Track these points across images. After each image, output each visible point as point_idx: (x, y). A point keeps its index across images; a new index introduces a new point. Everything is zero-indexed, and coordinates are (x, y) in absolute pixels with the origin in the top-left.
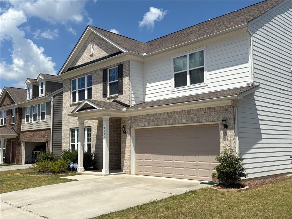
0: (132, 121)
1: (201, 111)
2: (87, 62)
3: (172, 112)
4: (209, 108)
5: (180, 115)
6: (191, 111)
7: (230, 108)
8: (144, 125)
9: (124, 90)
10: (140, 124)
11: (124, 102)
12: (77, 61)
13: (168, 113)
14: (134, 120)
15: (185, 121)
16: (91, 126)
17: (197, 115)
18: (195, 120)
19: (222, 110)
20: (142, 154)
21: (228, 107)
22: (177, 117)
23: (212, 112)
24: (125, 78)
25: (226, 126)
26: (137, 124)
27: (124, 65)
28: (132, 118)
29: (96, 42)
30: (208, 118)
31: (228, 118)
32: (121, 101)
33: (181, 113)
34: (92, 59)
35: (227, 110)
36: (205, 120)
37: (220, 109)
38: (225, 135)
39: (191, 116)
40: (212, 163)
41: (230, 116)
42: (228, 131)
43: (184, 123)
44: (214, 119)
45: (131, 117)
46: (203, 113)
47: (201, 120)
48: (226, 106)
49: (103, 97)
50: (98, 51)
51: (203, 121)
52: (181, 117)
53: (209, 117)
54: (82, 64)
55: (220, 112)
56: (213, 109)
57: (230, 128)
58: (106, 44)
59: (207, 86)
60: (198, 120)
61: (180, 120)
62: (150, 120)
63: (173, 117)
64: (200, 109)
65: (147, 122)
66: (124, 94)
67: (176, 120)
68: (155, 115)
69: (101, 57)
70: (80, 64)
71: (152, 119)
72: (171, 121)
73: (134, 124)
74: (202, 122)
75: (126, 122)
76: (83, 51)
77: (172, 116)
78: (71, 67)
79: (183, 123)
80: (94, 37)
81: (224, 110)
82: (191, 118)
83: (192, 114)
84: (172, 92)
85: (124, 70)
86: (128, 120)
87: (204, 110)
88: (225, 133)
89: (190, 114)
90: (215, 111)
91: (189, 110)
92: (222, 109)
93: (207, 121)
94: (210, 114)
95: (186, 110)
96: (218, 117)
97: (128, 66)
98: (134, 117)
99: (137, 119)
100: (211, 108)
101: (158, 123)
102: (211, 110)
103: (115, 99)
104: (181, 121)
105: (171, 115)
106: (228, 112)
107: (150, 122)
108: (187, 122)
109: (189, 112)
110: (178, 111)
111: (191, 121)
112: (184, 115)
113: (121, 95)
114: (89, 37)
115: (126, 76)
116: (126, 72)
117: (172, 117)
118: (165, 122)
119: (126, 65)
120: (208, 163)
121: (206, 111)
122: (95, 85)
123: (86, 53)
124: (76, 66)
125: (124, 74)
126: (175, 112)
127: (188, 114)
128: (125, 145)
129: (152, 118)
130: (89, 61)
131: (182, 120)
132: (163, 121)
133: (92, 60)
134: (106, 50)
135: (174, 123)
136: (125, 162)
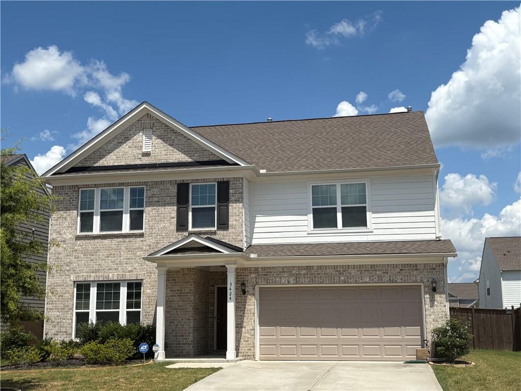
0: (258, 275)
1: (394, 267)
2: (132, 163)
3: (343, 266)
4: (408, 265)
5: (358, 271)
6: (377, 267)
7: (439, 266)
8: (286, 282)
9: (230, 223)
10: (277, 279)
11: (231, 243)
12: (102, 157)
13: (335, 267)
14: (264, 273)
15: (368, 280)
16: (142, 280)
17: (387, 273)
18: (386, 278)
19: (427, 269)
20: (275, 327)
21: (436, 266)
22: (354, 273)
23: (412, 270)
24: (234, 205)
25: (434, 290)
26: (272, 280)
27: (231, 183)
28: (259, 269)
29: (158, 133)
30: (406, 278)
31: (437, 280)
32: (224, 241)
33: (360, 268)
34: (146, 161)
35: (434, 269)
36: (402, 279)
37: (425, 267)
38: (432, 300)
39: (378, 273)
40: (406, 337)
41: (440, 278)
42: (436, 296)
43: (366, 281)
44: (416, 280)
45: (256, 269)
46: (398, 270)
47: (395, 279)
48: (433, 264)
49: (177, 230)
50: (165, 150)
51: (398, 281)
52: (361, 273)
53: (407, 276)
54: (116, 164)
55: (425, 271)
56: (413, 266)
57: (440, 292)
58: (186, 142)
59: (372, 232)
60: (390, 280)
61: (359, 278)
62: (300, 274)
63: (345, 273)
64: (394, 265)
65: (294, 278)
66: (230, 230)
67: (350, 278)
68: (309, 268)
69: (171, 161)
70: (111, 164)
71: (304, 274)
72: (342, 278)
73: (264, 279)
74: (396, 282)
75: (246, 275)
76: (119, 143)
77: (344, 271)
78: (80, 165)
79: (364, 283)
80: (153, 124)
81: (430, 269)
82: (378, 277)
83: (379, 270)
84: (308, 234)
85: (231, 191)
86: (251, 273)
87: (400, 267)
88: (433, 298)
89: (376, 270)
90: (416, 270)
91: (374, 265)
92: (427, 267)
93: (405, 281)
94: (410, 272)
95: (368, 265)
96: (422, 278)
97: (240, 187)
98: (264, 269)
99: (271, 272)
100: (410, 264)
101: (316, 280)
102: (410, 267)
103: (210, 236)
104: (361, 280)
105: (341, 270)
106: (437, 272)
107: (299, 278)
108: (372, 282)
109: (374, 268)
110: (354, 265)
111: (379, 280)
112: (364, 271)
113: (224, 230)
114: (138, 120)
115: (237, 201)
116: (236, 195)
117: (343, 273)
118: (331, 280)
119: (236, 184)
120: (400, 337)
121: (403, 268)
122: (155, 207)
123: (130, 147)
124: (96, 165)
125: (232, 198)
126: (348, 266)
127: (372, 271)
128: (244, 313)
129: (303, 272)
130: (138, 162)
131: (362, 277)
132: (326, 277)
133: (148, 163)
134: (184, 152)
135: (348, 281)
136: (242, 340)
